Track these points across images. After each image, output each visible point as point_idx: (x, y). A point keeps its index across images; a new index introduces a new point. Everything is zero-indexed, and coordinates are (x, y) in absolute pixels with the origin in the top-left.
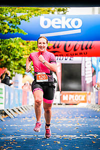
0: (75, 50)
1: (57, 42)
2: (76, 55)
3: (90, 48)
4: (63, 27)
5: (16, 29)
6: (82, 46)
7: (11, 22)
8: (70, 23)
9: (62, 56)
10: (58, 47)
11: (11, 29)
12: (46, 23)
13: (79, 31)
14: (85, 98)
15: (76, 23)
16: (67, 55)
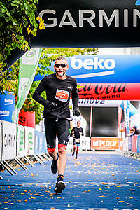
0: (107, 92)
1: (88, 85)
2: (109, 98)
3: (124, 90)
4: (96, 68)
5: (46, 71)
6: (115, 88)
7: (41, 64)
8: (103, 64)
9: (94, 99)
10: (89, 89)
11: (41, 70)
12: (77, 64)
13: (113, 72)
14: (117, 144)
15: (110, 64)
16: (99, 98)
